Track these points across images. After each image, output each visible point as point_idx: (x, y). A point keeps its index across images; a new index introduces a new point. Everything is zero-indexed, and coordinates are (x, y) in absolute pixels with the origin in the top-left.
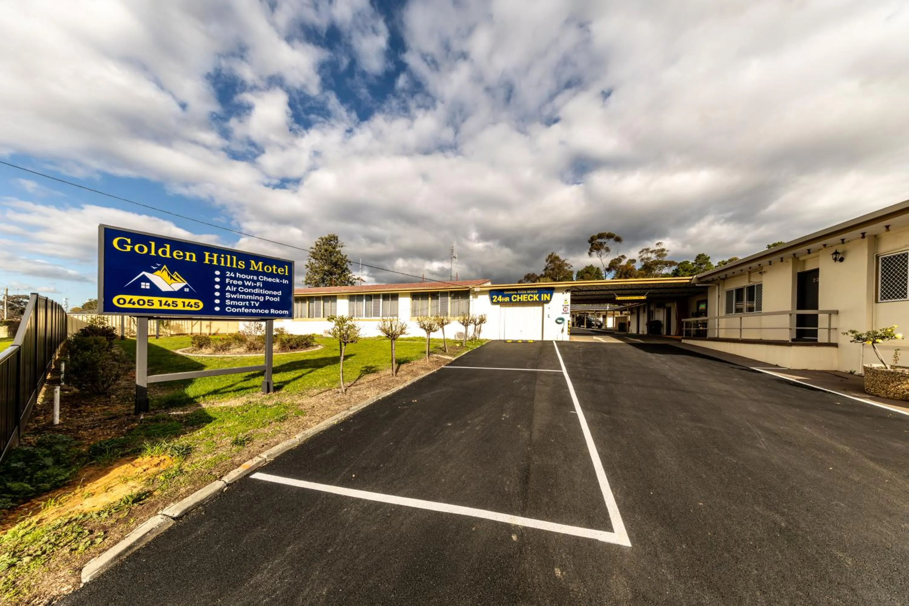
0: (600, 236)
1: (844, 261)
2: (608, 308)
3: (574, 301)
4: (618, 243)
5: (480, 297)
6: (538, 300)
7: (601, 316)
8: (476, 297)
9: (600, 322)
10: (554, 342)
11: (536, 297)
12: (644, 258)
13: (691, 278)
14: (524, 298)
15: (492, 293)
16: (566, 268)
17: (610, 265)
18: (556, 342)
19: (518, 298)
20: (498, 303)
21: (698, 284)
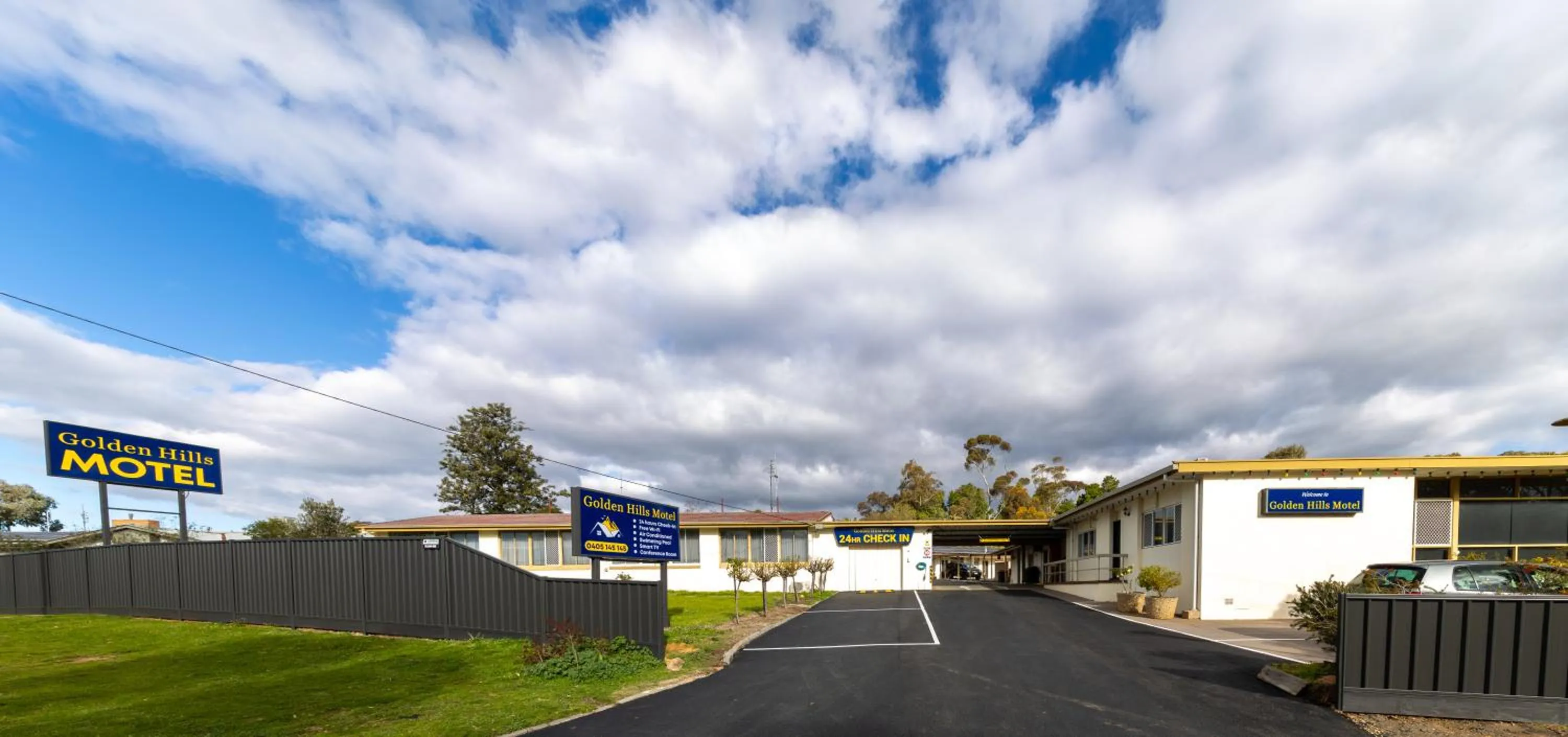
0: (981, 440)
1: (1131, 516)
2: (986, 550)
3: (936, 542)
4: (1006, 452)
5: (823, 537)
6: (895, 541)
7: (981, 562)
8: (817, 536)
9: (978, 571)
10: (916, 593)
11: (893, 538)
12: (1038, 479)
13: (1048, 520)
14: (879, 538)
15: (839, 531)
16: (933, 486)
17: (995, 485)
18: (918, 591)
19: (872, 538)
20: (846, 544)
21: (1056, 526)
